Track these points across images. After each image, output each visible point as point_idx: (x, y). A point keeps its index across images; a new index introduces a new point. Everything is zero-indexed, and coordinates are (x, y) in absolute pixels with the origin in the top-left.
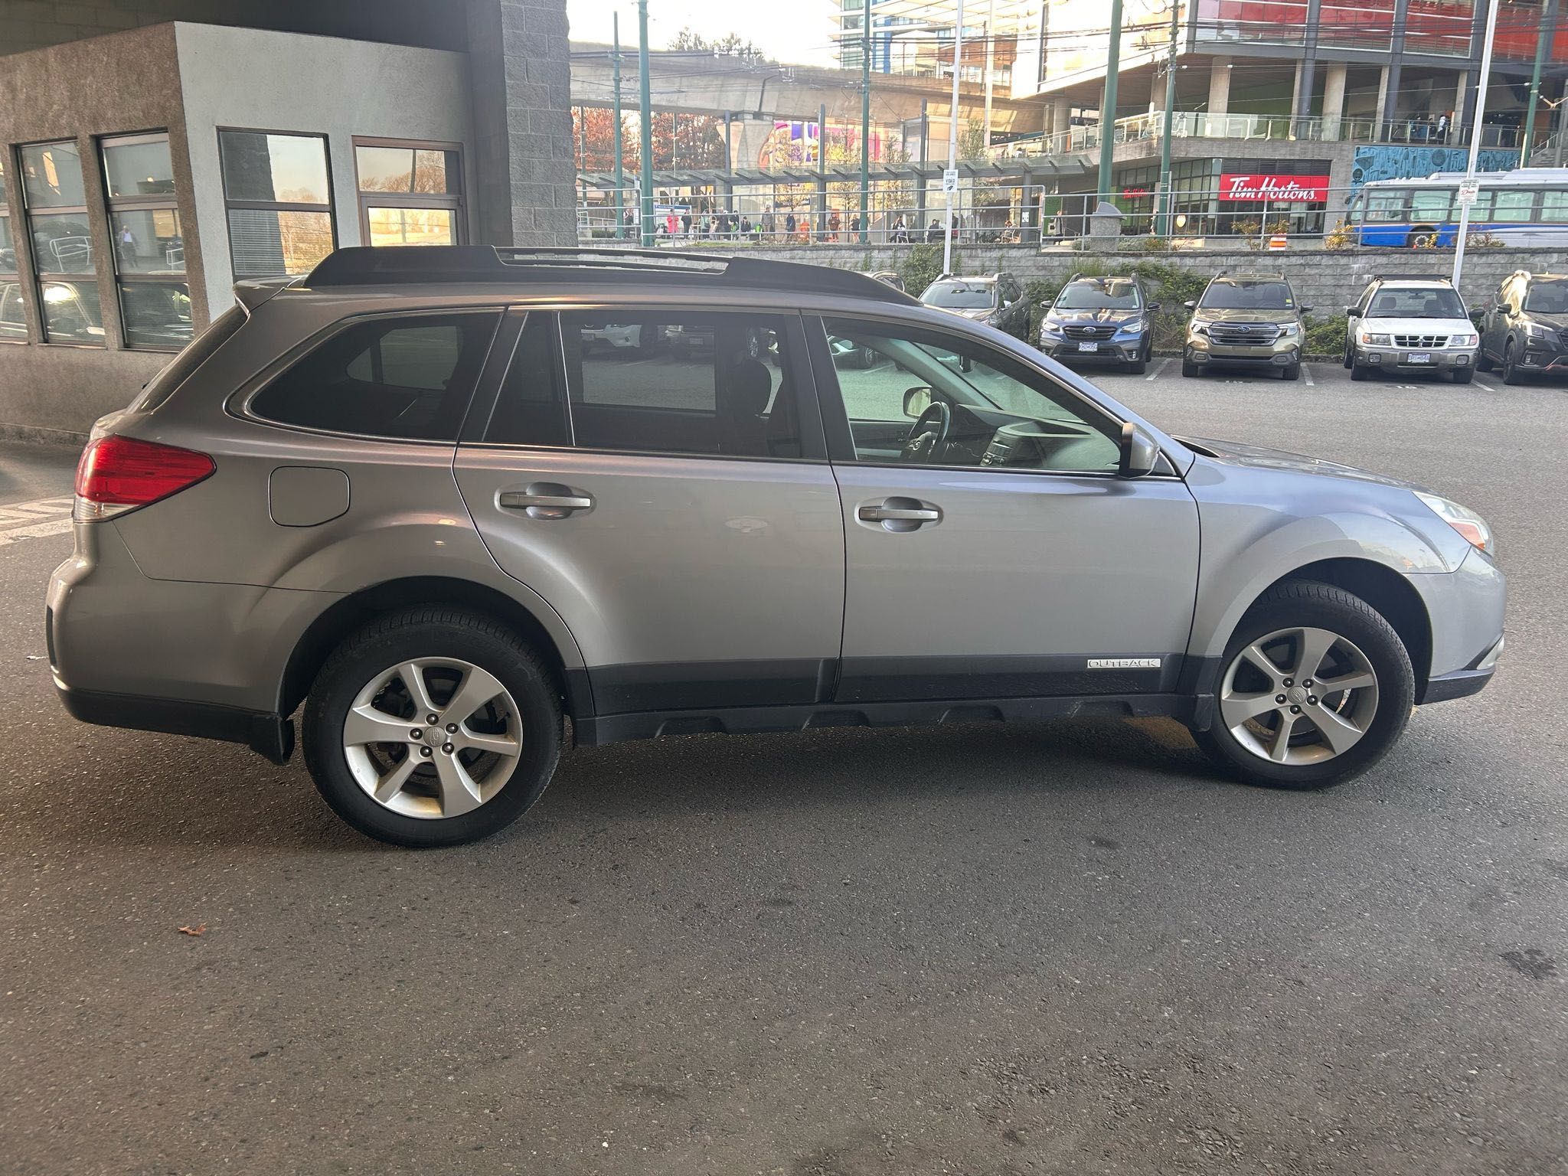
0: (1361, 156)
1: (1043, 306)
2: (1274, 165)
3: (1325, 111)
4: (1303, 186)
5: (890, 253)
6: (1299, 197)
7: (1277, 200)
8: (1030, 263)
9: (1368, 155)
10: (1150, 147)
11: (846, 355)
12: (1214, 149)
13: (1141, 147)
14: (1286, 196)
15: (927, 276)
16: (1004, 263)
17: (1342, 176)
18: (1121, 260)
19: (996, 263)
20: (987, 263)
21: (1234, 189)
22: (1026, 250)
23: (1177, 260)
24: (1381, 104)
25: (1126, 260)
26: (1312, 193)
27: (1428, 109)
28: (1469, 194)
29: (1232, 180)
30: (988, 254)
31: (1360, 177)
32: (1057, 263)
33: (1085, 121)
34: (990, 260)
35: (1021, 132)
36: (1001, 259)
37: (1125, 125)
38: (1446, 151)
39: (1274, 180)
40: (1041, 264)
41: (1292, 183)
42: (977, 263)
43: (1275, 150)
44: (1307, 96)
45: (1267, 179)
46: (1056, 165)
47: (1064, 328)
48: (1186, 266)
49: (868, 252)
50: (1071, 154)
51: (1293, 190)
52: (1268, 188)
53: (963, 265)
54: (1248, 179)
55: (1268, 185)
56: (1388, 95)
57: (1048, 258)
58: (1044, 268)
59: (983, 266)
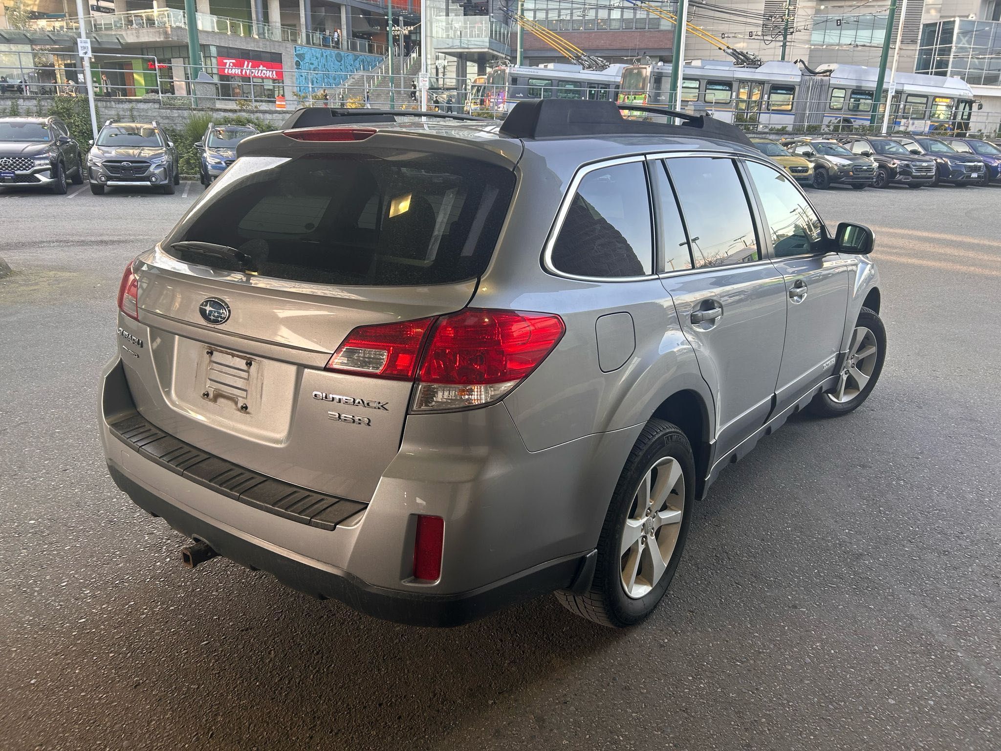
0: (298, 52)
1: (197, 146)
2: (249, 54)
3: (270, 20)
4: (268, 67)
5: (35, 102)
6: (267, 76)
7: (255, 77)
8: (155, 114)
9: (301, 52)
10: (166, 33)
11: (48, 184)
12: (209, 38)
13: (159, 32)
14: (259, 74)
15: (72, 121)
16: (135, 113)
17: (289, 64)
18: (223, 114)
19: (128, 113)
20: (121, 113)
21: (227, 66)
22: (151, 104)
23: (260, 115)
24: (303, 20)
25: (227, 114)
26: (274, 72)
27: (324, 25)
28: (424, 82)
29: (225, 61)
30: (121, 106)
31: (299, 66)
32: (176, 115)
33: (102, 9)
34: (123, 111)
35: (47, 12)
36: (131, 110)
37: (143, 15)
38: (342, 53)
39: (250, 64)
40: (164, 115)
41: (261, 66)
42: (113, 112)
43: (248, 43)
44: (260, 10)
45: (246, 63)
46: (99, 40)
47: (225, 162)
48: (267, 119)
49: (14, 101)
50: (103, 32)
51: (263, 71)
52: (248, 68)
53: (101, 113)
54: (234, 61)
55: (247, 66)
56: (305, 14)
57: (169, 110)
58: (167, 118)
59: (118, 115)
